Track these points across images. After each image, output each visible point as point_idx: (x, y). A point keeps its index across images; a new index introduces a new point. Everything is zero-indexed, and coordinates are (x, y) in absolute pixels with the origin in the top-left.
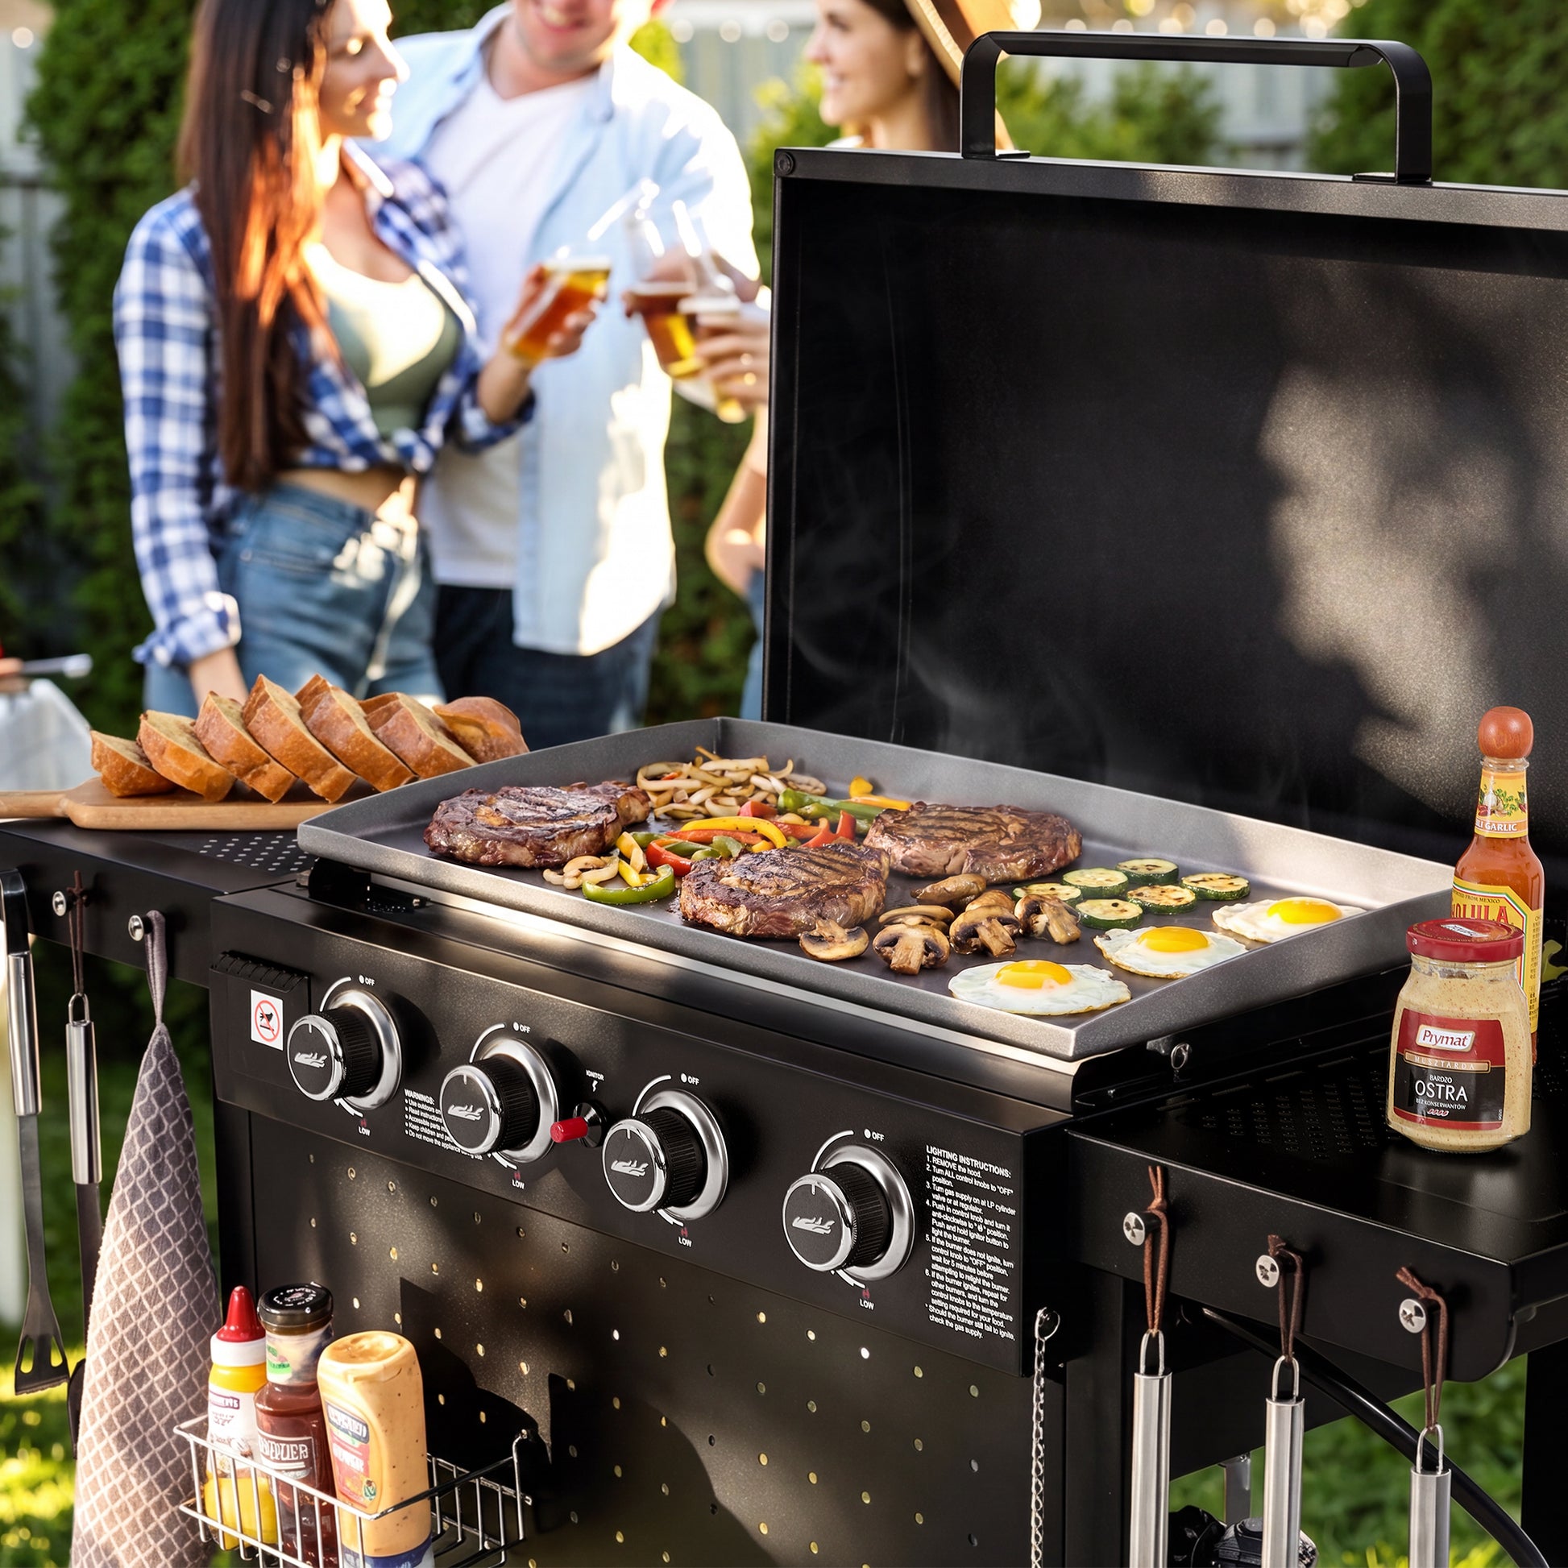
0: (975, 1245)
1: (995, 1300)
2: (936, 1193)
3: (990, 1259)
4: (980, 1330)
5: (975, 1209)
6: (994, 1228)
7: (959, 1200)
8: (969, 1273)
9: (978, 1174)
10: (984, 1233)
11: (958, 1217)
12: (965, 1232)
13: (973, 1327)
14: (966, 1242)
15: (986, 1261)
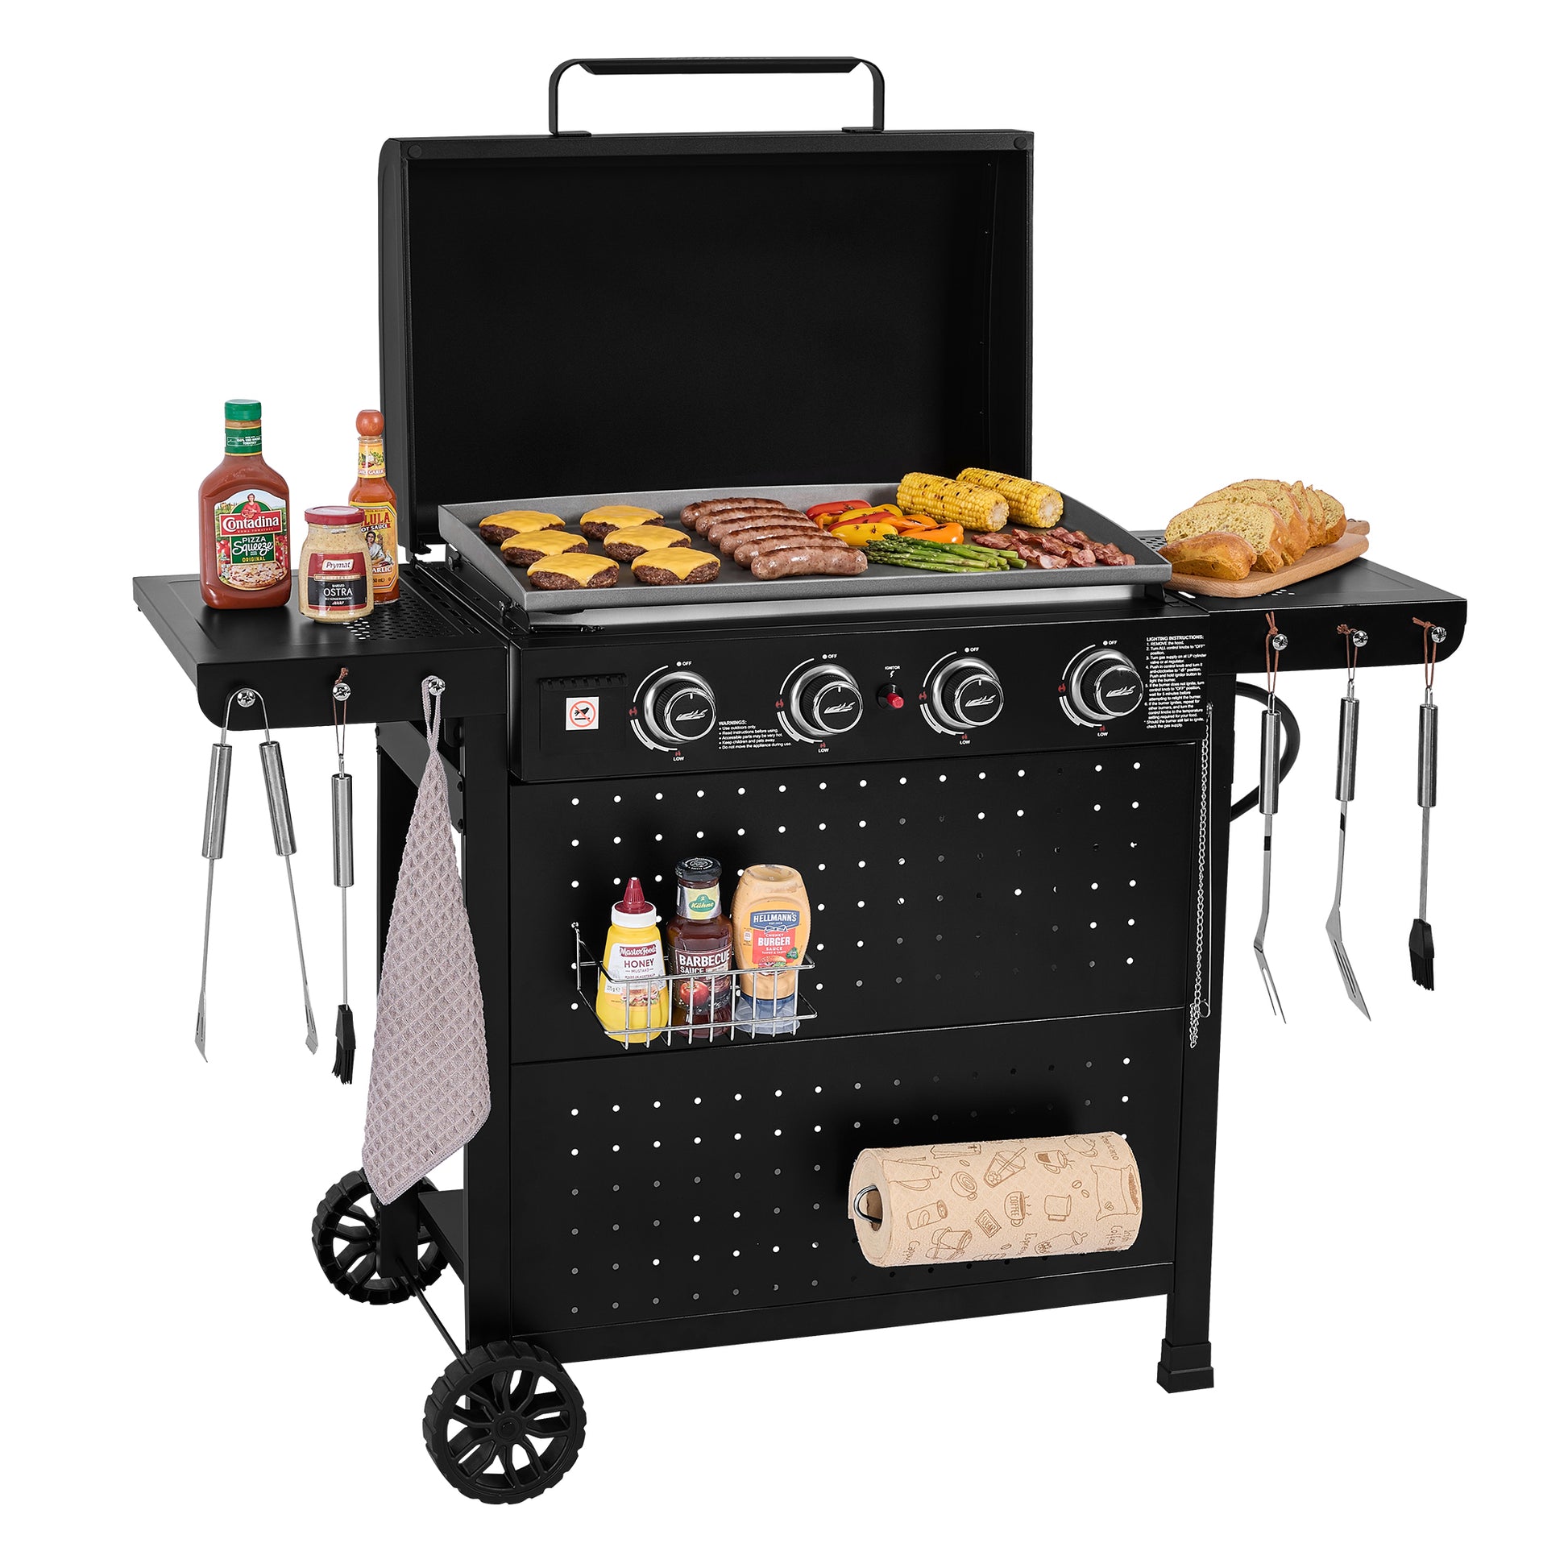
0: (1179, 680)
1: (1191, 704)
2: (1153, 660)
3: (1188, 684)
4: (1181, 723)
5: (1180, 661)
6: (1192, 667)
7: (1169, 660)
8: (1174, 696)
9: (1182, 643)
10: (1185, 672)
11: (1167, 669)
12: (1172, 675)
13: (1177, 723)
14: (1173, 680)
15: (1186, 686)
